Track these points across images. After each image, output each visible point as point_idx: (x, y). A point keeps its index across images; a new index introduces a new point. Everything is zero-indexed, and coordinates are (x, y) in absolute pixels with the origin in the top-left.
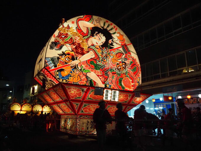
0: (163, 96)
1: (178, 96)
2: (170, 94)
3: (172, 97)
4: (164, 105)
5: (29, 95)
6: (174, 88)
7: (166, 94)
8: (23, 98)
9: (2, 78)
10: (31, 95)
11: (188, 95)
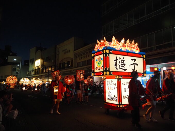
0: (149, 68)
1: (163, 67)
2: (155, 66)
3: (158, 68)
4: (150, 76)
5: (33, 67)
6: (160, 60)
7: (152, 66)
8: (29, 71)
9: (11, 54)
10: (35, 68)
11: (172, 66)
